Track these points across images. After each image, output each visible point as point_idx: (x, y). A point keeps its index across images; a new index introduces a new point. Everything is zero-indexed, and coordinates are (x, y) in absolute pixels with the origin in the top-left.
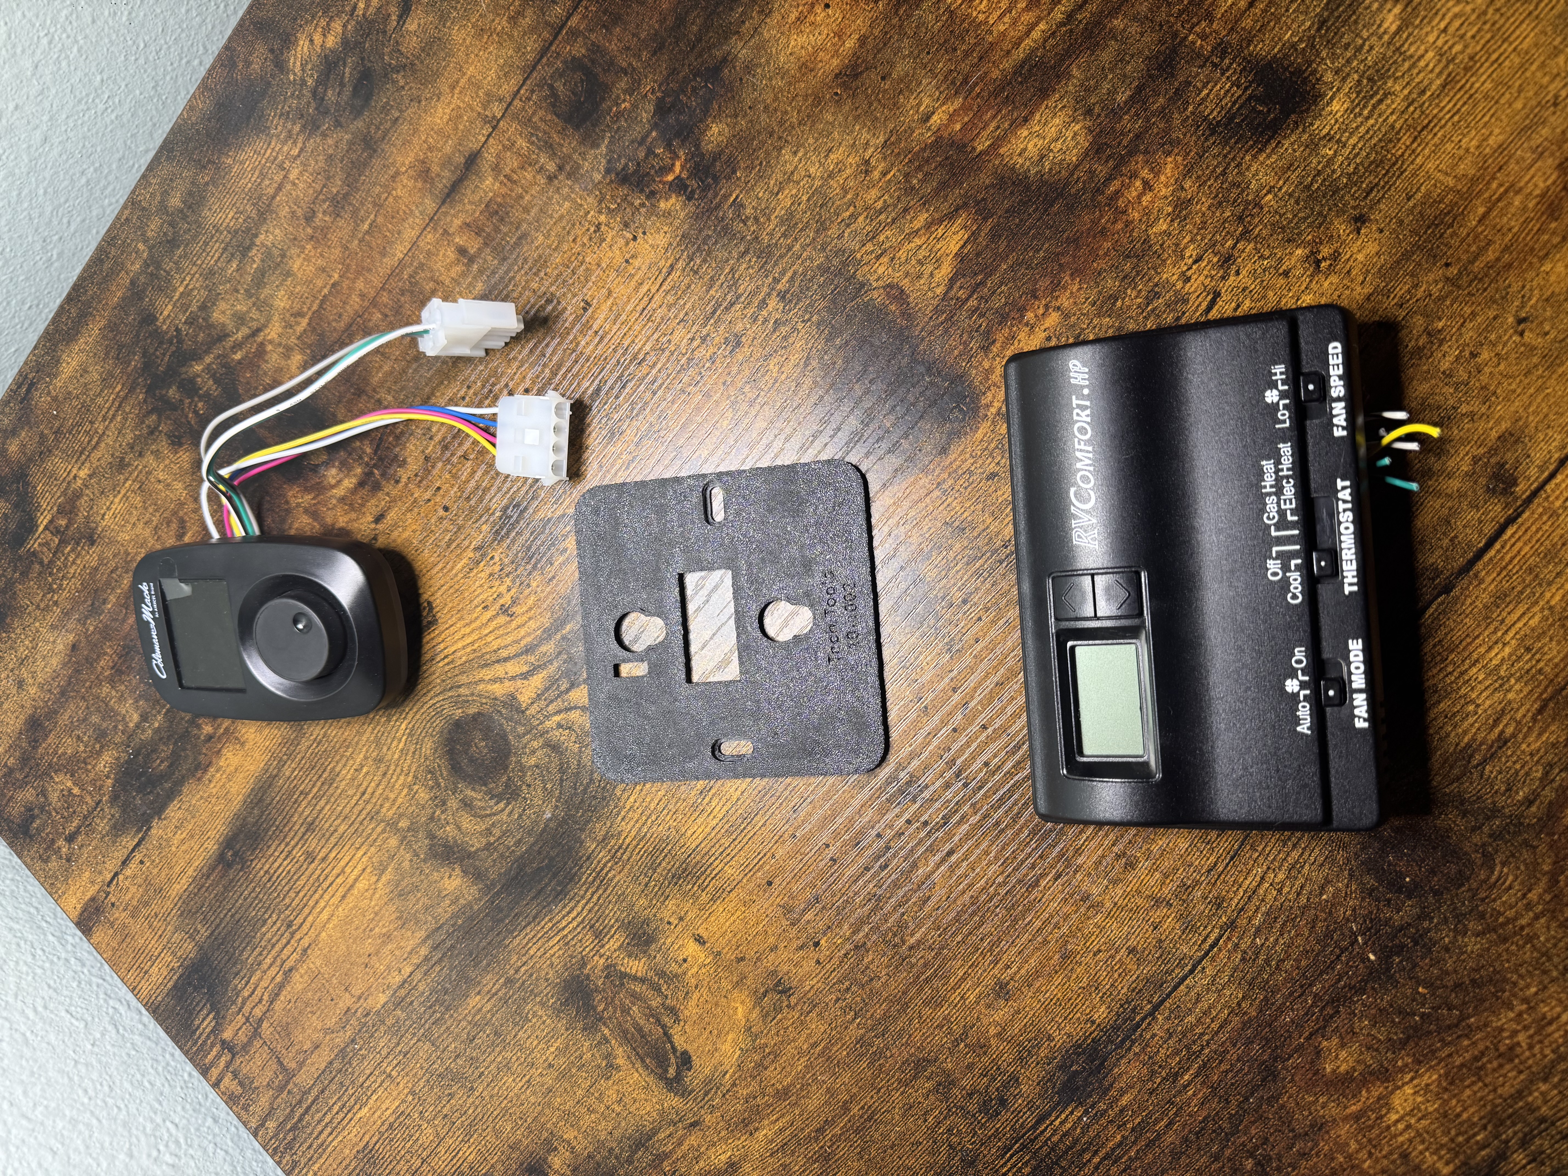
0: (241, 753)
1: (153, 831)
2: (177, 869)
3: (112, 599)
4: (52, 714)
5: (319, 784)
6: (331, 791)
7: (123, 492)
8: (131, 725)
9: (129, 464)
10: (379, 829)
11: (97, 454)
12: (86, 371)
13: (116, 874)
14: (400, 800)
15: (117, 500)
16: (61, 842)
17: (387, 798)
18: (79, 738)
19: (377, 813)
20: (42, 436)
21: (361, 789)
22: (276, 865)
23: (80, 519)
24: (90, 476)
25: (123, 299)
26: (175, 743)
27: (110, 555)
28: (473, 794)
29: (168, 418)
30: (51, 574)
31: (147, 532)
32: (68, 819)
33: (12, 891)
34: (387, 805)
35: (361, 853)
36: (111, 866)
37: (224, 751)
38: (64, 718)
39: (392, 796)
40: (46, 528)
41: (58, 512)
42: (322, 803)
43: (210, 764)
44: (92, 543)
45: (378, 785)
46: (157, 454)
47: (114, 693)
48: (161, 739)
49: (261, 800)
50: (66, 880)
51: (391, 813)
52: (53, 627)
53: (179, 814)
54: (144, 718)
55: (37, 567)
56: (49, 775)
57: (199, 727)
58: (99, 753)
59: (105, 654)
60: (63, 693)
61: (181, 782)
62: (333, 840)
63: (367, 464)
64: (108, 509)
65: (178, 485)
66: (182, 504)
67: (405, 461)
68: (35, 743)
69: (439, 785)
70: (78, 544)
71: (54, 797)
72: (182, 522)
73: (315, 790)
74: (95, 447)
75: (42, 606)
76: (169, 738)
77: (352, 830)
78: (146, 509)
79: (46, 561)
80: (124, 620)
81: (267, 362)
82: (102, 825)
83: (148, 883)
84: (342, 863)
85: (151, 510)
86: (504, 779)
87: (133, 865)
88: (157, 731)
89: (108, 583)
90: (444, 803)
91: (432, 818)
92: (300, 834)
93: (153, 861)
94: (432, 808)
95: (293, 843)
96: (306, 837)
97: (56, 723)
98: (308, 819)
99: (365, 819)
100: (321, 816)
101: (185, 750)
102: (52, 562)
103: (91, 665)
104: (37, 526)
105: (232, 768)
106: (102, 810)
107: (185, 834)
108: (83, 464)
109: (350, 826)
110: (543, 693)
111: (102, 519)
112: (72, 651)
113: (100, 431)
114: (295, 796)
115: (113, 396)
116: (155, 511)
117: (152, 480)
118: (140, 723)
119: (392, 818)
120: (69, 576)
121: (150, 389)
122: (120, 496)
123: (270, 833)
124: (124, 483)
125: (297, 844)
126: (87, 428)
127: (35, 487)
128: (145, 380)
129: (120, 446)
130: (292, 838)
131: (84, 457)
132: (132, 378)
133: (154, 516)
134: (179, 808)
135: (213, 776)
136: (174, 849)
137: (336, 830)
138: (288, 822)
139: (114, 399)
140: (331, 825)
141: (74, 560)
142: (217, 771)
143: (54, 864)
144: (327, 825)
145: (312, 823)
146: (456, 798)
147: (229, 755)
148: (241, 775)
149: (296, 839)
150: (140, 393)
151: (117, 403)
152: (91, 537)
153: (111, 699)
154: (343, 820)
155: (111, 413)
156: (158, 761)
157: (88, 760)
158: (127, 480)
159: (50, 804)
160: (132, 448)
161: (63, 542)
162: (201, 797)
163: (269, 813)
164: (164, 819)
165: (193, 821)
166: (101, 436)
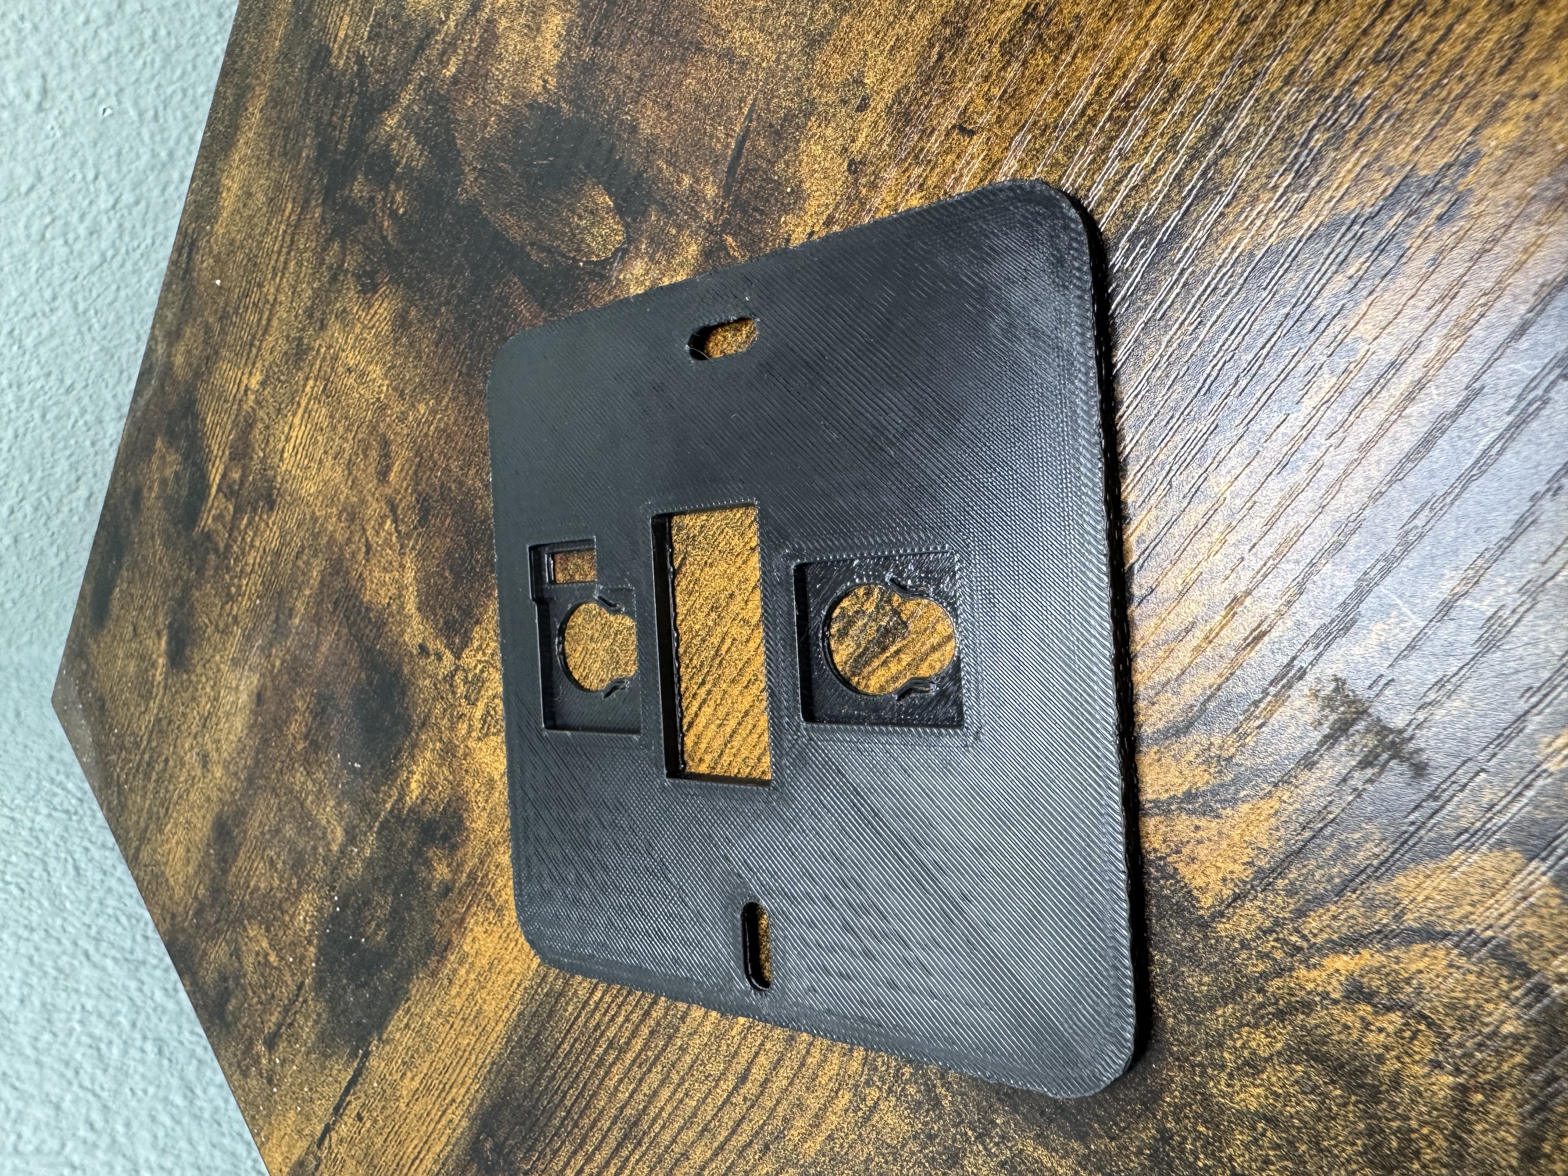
0: (498, 931)
1: (373, 1062)
2: (410, 1150)
3: (300, 607)
4: (241, 814)
5: (645, 1031)
6: (671, 1054)
7: (303, 403)
8: (335, 848)
9: (310, 349)
11: (270, 340)
12: (249, 195)
13: (327, 1130)
14: (832, 1120)
15: (297, 421)
16: (260, 1048)
17: (800, 1105)
18: (272, 863)
19: (779, 1137)
20: (208, 330)
21: (739, 1067)
23: (256, 465)
24: (263, 384)
25: (286, 38)
26: (396, 893)
27: (292, 524)
28: (1041, 1152)
29: (355, 241)
30: (228, 569)
31: (338, 474)
32: (266, 1006)
33: (216, 1109)
34: (800, 1123)
36: (322, 1109)
37: (471, 922)
38: (253, 826)
39: (813, 1104)
40: (219, 489)
41: (232, 459)
42: (654, 1078)
43: (448, 946)
44: (271, 505)
45: (776, 1065)
46: (343, 316)
47: (309, 783)
48: (375, 880)
49: (536, 1043)
50: (269, 1116)
51: (811, 1147)
52: (235, 662)
53: (407, 1039)
54: (351, 837)
55: (212, 557)
56: (242, 923)
57: (428, 864)
58: (297, 894)
59: (296, 710)
60: (250, 781)
61: (405, 975)
64: (288, 440)
65: (376, 372)
66: (383, 408)
68: (225, 861)
69: (937, 1103)
70: (255, 510)
71: (249, 961)
72: (385, 443)
73: (637, 1044)
74: (266, 331)
75: (221, 626)
76: (388, 879)
78: (334, 428)
79: (222, 546)
80: (316, 647)
81: (500, 58)
82: (307, 1031)
83: (369, 1161)
85: (341, 430)
86: (1148, 1133)
87: (349, 1118)
88: (369, 863)
89: (293, 579)
92: (612, 1142)
93: (375, 1121)
94: (919, 1163)
95: (599, 1158)
96: (625, 1153)
97: (245, 832)
98: (628, 1111)
99: (749, 1144)
100: (653, 1111)
101: (410, 908)
102: (228, 547)
103: (281, 731)
104: (209, 487)
105: (485, 961)
106: (305, 1001)
107: (418, 1079)
108: (254, 364)
109: (715, 1155)
110: (1280, 868)
111: (281, 459)
112: (258, 705)
113: (271, 298)
114: (599, 1051)
115: (283, 227)
116: (347, 430)
117: (341, 370)
118: (346, 846)
119: (814, 1163)
120: (248, 569)
121: (328, 195)
122: (301, 411)
123: (556, 1122)
124: (305, 386)
125: (607, 1163)
126: (255, 297)
127: (204, 420)
128: (321, 179)
129: (296, 316)
130: (598, 1148)
131: (254, 351)
132: (304, 182)
133: (346, 440)
134: (407, 1026)
135: (455, 971)
136: (403, 1106)
137: (685, 1155)
138: (587, 1106)
139: (285, 232)
140: (674, 1141)
141: (252, 540)
142: (461, 963)
143: (255, 1082)
144: (666, 1137)
145: (635, 1124)
146: (990, 1155)
147: (479, 930)
148: (501, 980)
149: (606, 1151)
150: (316, 206)
151: (288, 239)
152: (270, 495)
153: (307, 795)
154: (701, 1134)
155: (282, 259)
156: (374, 924)
157: (285, 906)
158: (307, 379)
159: (245, 975)
160: (311, 316)
161: (238, 510)
162: (439, 1011)
163: (553, 1078)
164: (387, 1042)
165: (429, 1058)
166: (273, 305)
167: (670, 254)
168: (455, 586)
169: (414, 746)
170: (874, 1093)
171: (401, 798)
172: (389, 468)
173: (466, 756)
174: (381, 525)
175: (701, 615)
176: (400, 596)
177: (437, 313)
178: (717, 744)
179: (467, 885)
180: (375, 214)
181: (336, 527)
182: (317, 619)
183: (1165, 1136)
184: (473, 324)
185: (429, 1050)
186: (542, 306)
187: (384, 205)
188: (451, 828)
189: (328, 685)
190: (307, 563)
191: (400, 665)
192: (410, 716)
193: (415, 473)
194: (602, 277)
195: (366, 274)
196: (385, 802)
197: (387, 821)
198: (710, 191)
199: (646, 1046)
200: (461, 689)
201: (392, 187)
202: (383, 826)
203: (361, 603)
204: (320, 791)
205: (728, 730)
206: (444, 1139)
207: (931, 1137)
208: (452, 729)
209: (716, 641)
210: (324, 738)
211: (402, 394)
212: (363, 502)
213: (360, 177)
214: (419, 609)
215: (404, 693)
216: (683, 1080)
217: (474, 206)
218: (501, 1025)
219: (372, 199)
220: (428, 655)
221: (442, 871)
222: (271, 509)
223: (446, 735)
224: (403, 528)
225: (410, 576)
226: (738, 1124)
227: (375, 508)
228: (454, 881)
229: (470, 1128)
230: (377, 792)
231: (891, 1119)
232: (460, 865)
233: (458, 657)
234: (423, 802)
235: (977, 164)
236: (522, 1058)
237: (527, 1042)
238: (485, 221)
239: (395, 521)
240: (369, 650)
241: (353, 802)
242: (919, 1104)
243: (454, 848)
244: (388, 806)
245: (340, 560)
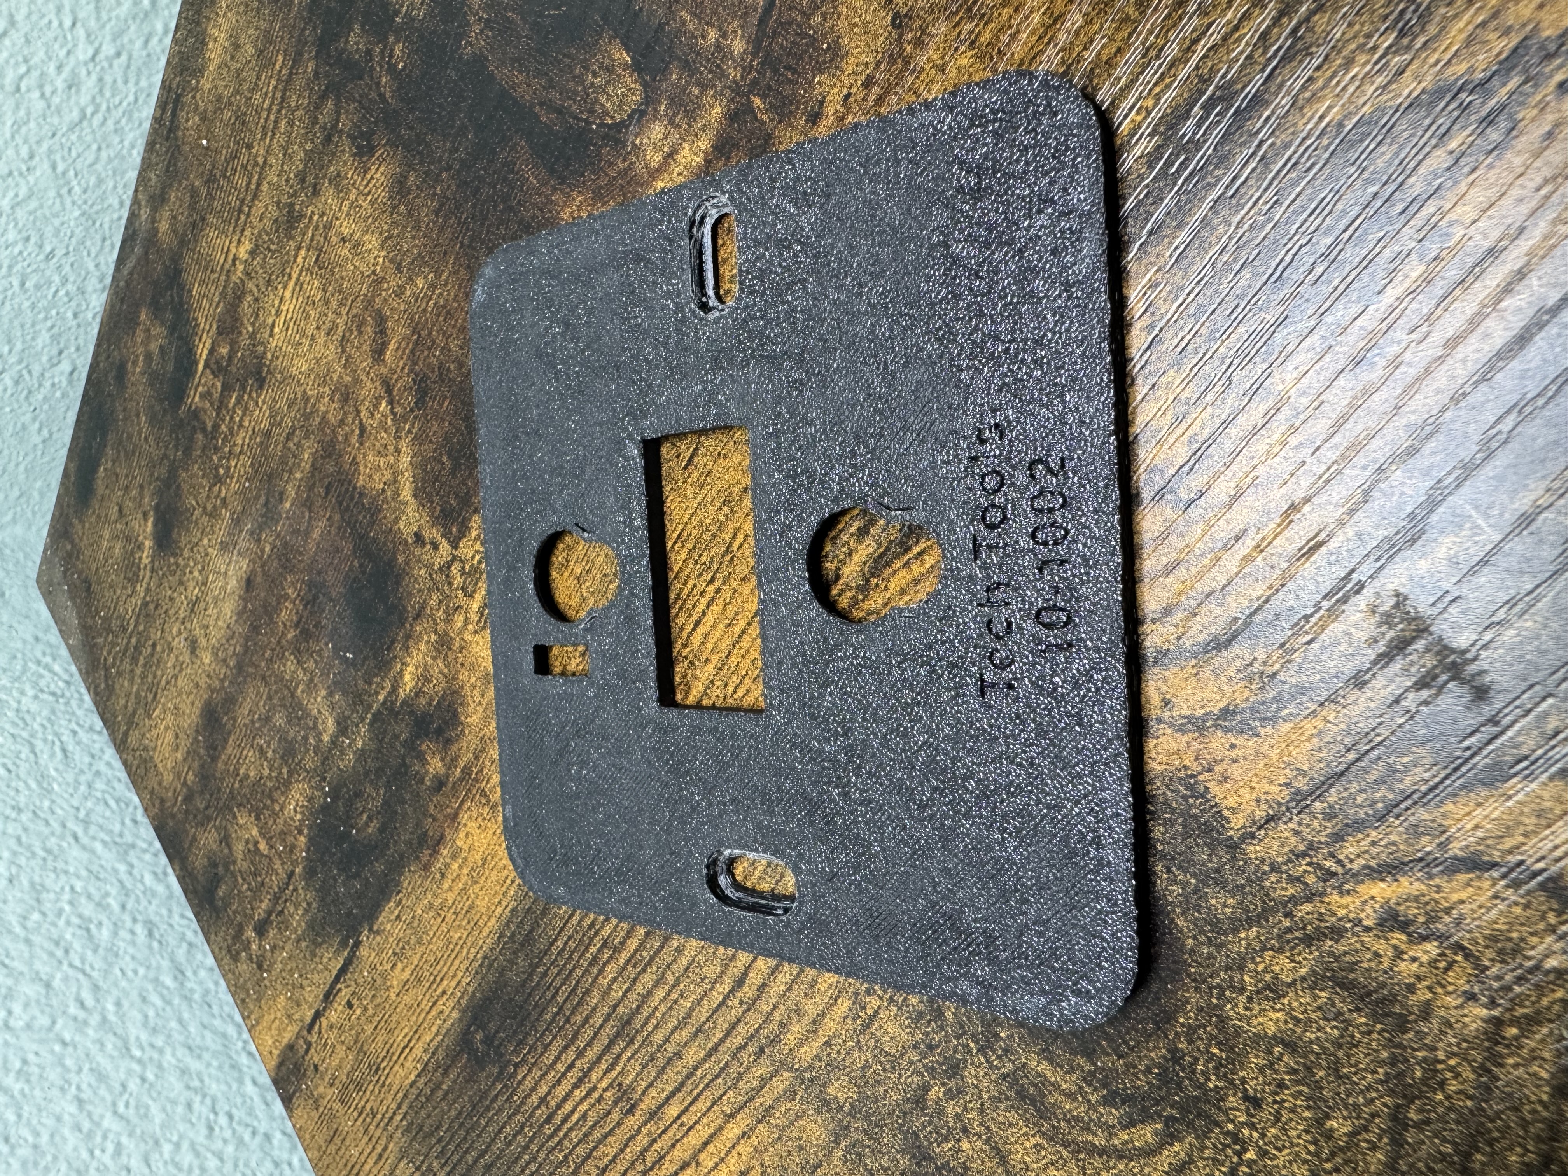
1: (363, 952)
2: (400, 1038)
3: (291, 491)
4: (230, 702)
6: (667, 955)
7: (295, 276)
8: (326, 738)
9: (302, 216)
10: (779, 1085)
11: (260, 206)
12: (237, 46)
13: (318, 1015)
14: (830, 1026)
15: (288, 294)
16: (250, 934)
17: (798, 1011)
18: (262, 752)
19: (775, 1040)
20: (194, 193)
21: (736, 971)
22: (561, 1091)
23: (245, 341)
24: (253, 253)
26: (388, 785)
27: (282, 404)
28: (1045, 1067)
29: (351, 98)
30: (217, 449)
31: (331, 352)
32: (257, 892)
33: (207, 992)
34: (797, 1028)
35: (733, 1130)
36: (312, 995)
37: (464, 817)
38: (243, 714)
39: (811, 1009)
40: (207, 365)
41: (220, 333)
42: (649, 978)
43: (440, 840)
44: (261, 383)
46: (337, 180)
47: (300, 673)
48: (367, 773)
49: (529, 939)
50: (259, 1000)
51: (807, 1053)
52: (224, 547)
53: (398, 930)
54: (343, 727)
55: (200, 436)
56: (231, 810)
57: (421, 758)
58: (287, 784)
59: (286, 597)
60: (240, 667)
61: (397, 866)
62: (673, 1077)
63: (736, 89)
64: (278, 314)
65: (372, 242)
66: (379, 282)
67: (836, 53)
68: (214, 749)
69: (939, 1014)
70: (243, 388)
71: (239, 848)
72: (381, 320)
73: (632, 944)
74: (255, 196)
75: (209, 507)
76: (380, 772)
77: (713, 1066)
78: (327, 302)
79: (209, 425)
80: (307, 534)
82: (297, 918)
83: (359, 1047)
84: (694, 1140)
85: (334, 304)
86: (1158, 1053)
87: (339, 1005)
88: (361, 755)
89: (283, 461)
90: (954, 1069)
91: (919, 1100)
92: (604, 1039)
93: (366, 1009)
94: (919, 1073)
95: (591, 1054)
96: (616, 1050)
97: (235, 721)
98: (621, 1010)
99: (744, 1047)
100: (646, 1011)
101: (403, 802)
102: (216, 427)
103: (271, 618)
104: (196, 363)
105: (478, 857)
106: (296, 890)
107: (408, 971)
108: (243, 231)
109: (709, 1055)
110: (1318, 791)
111: (271, 335)
112: (247, 591)
113: (260, 160)
114: (593, 949)
115: (273, 82)
116: (341, 304)
117: (334, 239)
118: (337, 737)
119: (810, 1068)
120: (238, 450)
121: (323, 45)
122: (292, 284)
123: (548, 1017)
124: (296, 256)
125: (599, 1059)
126: (244, 159)
127: (190, 291)
128: (314, 29)
129: (287, 181)
130: (589, 1044)
131: (243, 217)
132: (296, 33)
133: (339, 315)
134: (398, 917)
135: (447, 866)
136: (393, 996)
137: (678, 1055)
138: (580, 1004)
139: (275, 87)
140: (667, 1040)
141: (241, 419)
142: (454, 857)
143: (245, 967)
144: (659, 1037)
145: (628, 1022)
146: (991, 1067)
147: (472, 826)
148: (494, 877)
149: (597, 1048)
150: (309, 60)
151: (279, 95)
152: (259, 373)
153: (297, 685)
154: (695, 1034)
155: (272, 117)
156: (365, 817)
157: (276, 795)
158: (299, 248)
159: (234, 862)
160: (303, 181)
161: (227, 388)
162: (431, 906)
163: (545, 974)
164: (378, 933)
165: (420, 950)
166: (263, 168)
167: (691, 116)
168: (453, 473)
169: (408, 637)
170: (874, 1003)
171: (394, 690)
172: (384, 346)
173: (462, 649)
174: (376, 406)
175: (712, 510)
176: (395, 481)
177: (438, 180)
178: (725, 645)
179: (461, 779)
180: (372, 68)
181: (329, 408)
182: (308, 504)
183: (1175, 1056)
184: (477, 190)
185: (420, 942)
186: (552, 171)
187: (383, 58)
188: (446, 723)
189: (319, 573)
190: (298, 445)
191: (394, 554)
192: (405, 608)
193: (413, 351)
194: (617, 141)
195: (362, 135)
196: (377, 693)
197: (379, 712)
198: (738, 46)
199: (641, 947)
200: (458, 581)
201: (391, 39)
202: (377, 717)
203: (355, 488)
204: (311, 680)
205: (737, 630)
206: (434, 1029)
207: (931, 1047)
208: (448, 621)
209: (727, 537)
210: (315, 626)
211: (399, 268)
212: (357, 381)
213: (357, 28)
214: (415, 496)
215: (398, 583)
216: (678, 982)
217: (479, 60)
218: (493, 921)
219: (369, 52)
220: (424, 544)
221: (435, 765)
222: (261, 387)
223: (442, 627)
224: (398, 410)
225: (405, 460)
226: (734, 1026)
227: (369, 388)
228: (447, 776)
229: (460, 1020)
230: (370, 684)
231: (891, 1028)
232: (454, 760)
233: (456, 547)
234: (417, 695)
235: (1036, 18)
236: (515, 953)
237: (519, 938)
238: (492, 76)
239: (391, 402)
240: (361, 537)
241: (345, 693)
242: (921, 1015)
243: (448, 742)
244: (381, 698)
245: (333, 442)
